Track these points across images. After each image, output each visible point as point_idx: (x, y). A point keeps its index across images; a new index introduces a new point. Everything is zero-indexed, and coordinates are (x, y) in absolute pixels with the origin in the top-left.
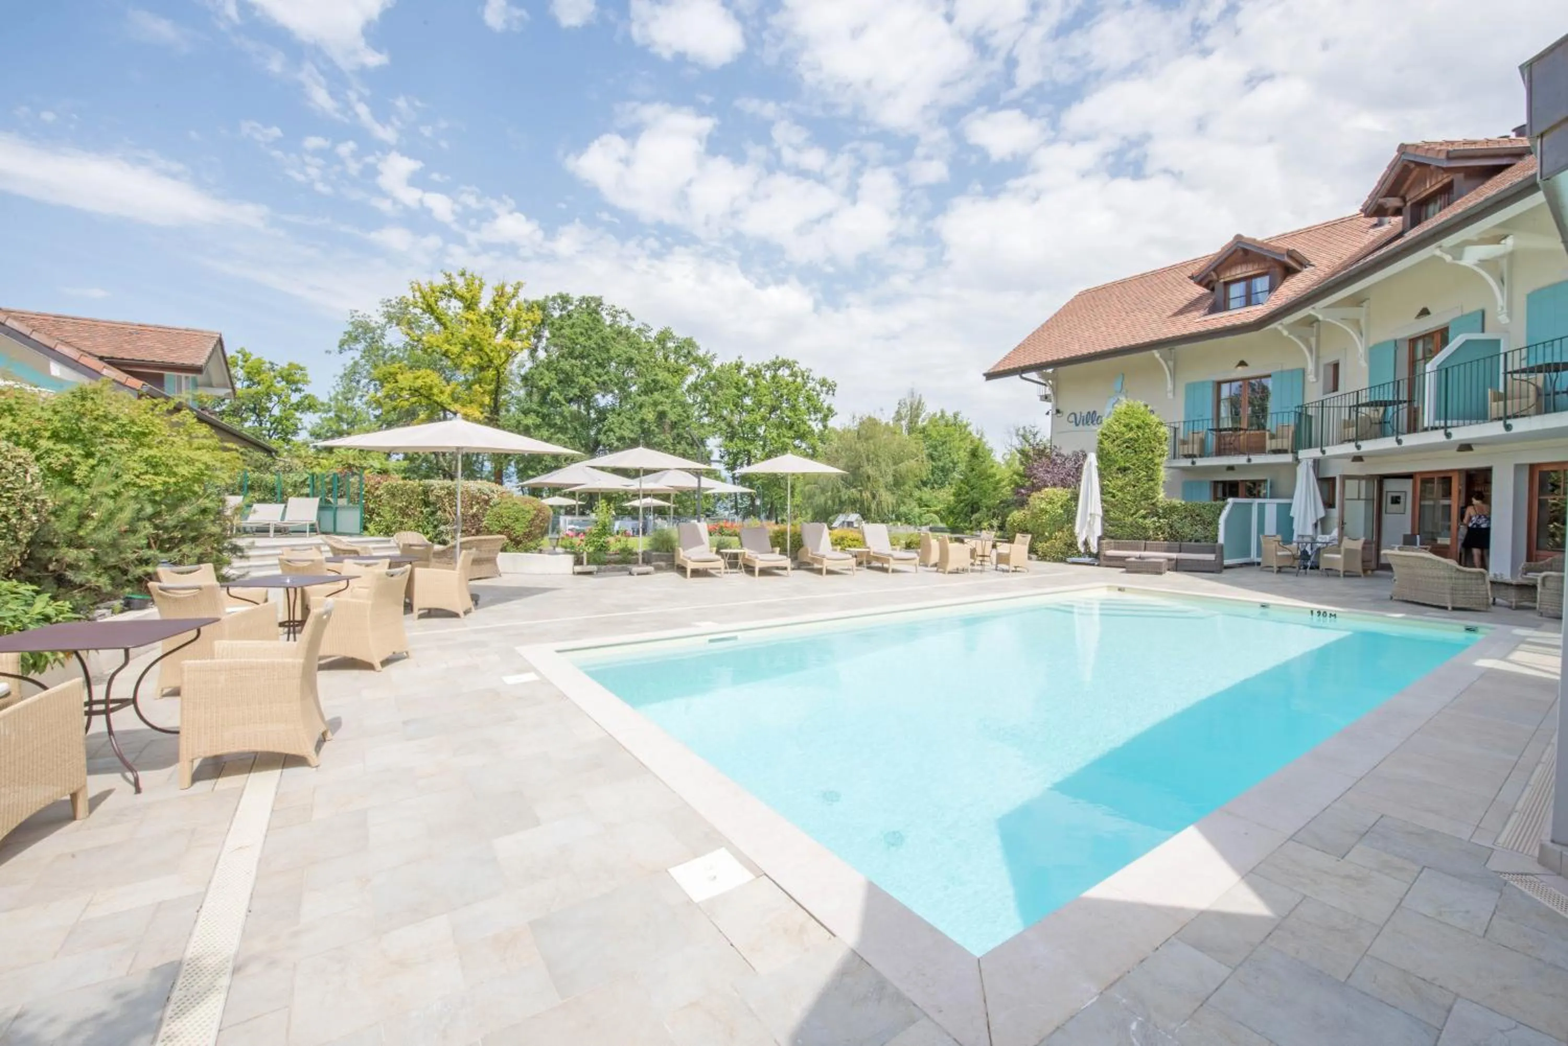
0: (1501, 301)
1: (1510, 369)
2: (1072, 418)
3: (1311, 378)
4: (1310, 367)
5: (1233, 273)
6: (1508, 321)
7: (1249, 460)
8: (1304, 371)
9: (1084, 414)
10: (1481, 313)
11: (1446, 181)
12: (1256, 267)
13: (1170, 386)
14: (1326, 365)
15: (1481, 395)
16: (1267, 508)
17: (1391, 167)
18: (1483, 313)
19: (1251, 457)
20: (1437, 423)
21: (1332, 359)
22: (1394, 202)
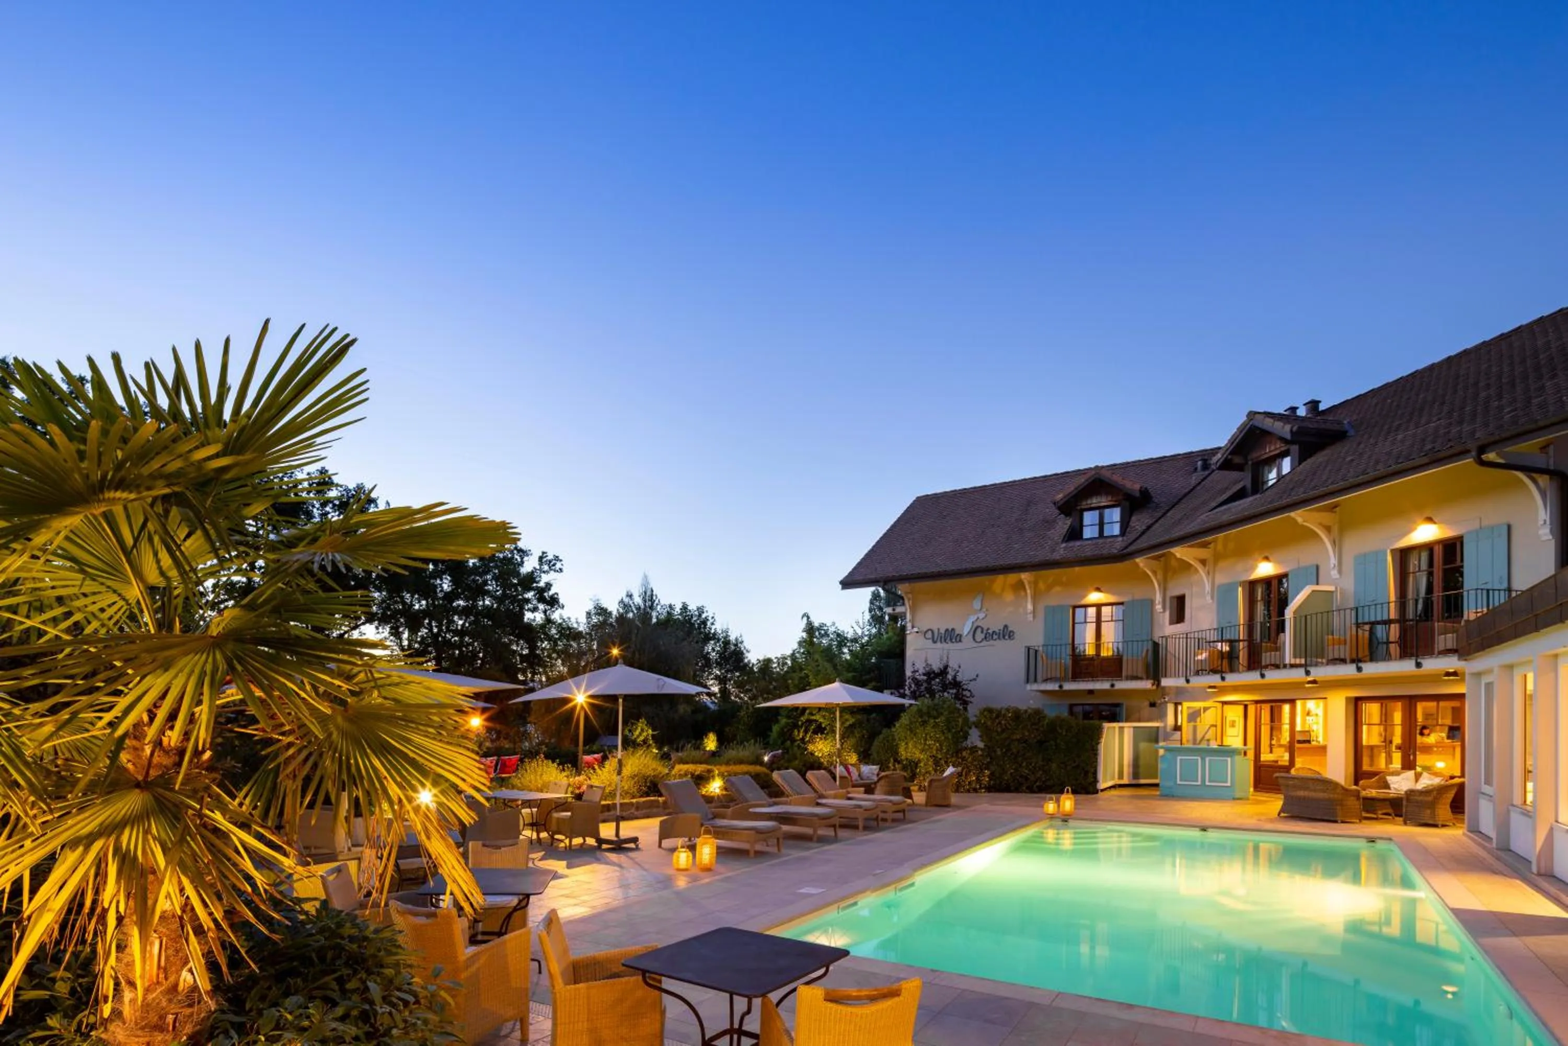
0: (1333, 561)
1: (1360, 621)
2: (929, 635)
3: (1159, 607)
4: (1158, 598)
5: (1089, 502)
6: (1338, 576)
7: (1113, 686)
8: (1152, 602)
9: (942, 631)
10: (1315, 568)
11: (1283, 449)
12: (1110, 498)
13: (1030, 607)
14: (1172, 598)
15: (1319, 639)
16: (1126, 730)
17: (1240, 430)
18: (1317, 567)
19: (1115, 682)
20: (1298, 661)
21: (1177, 592)
22: (1237, 460)
